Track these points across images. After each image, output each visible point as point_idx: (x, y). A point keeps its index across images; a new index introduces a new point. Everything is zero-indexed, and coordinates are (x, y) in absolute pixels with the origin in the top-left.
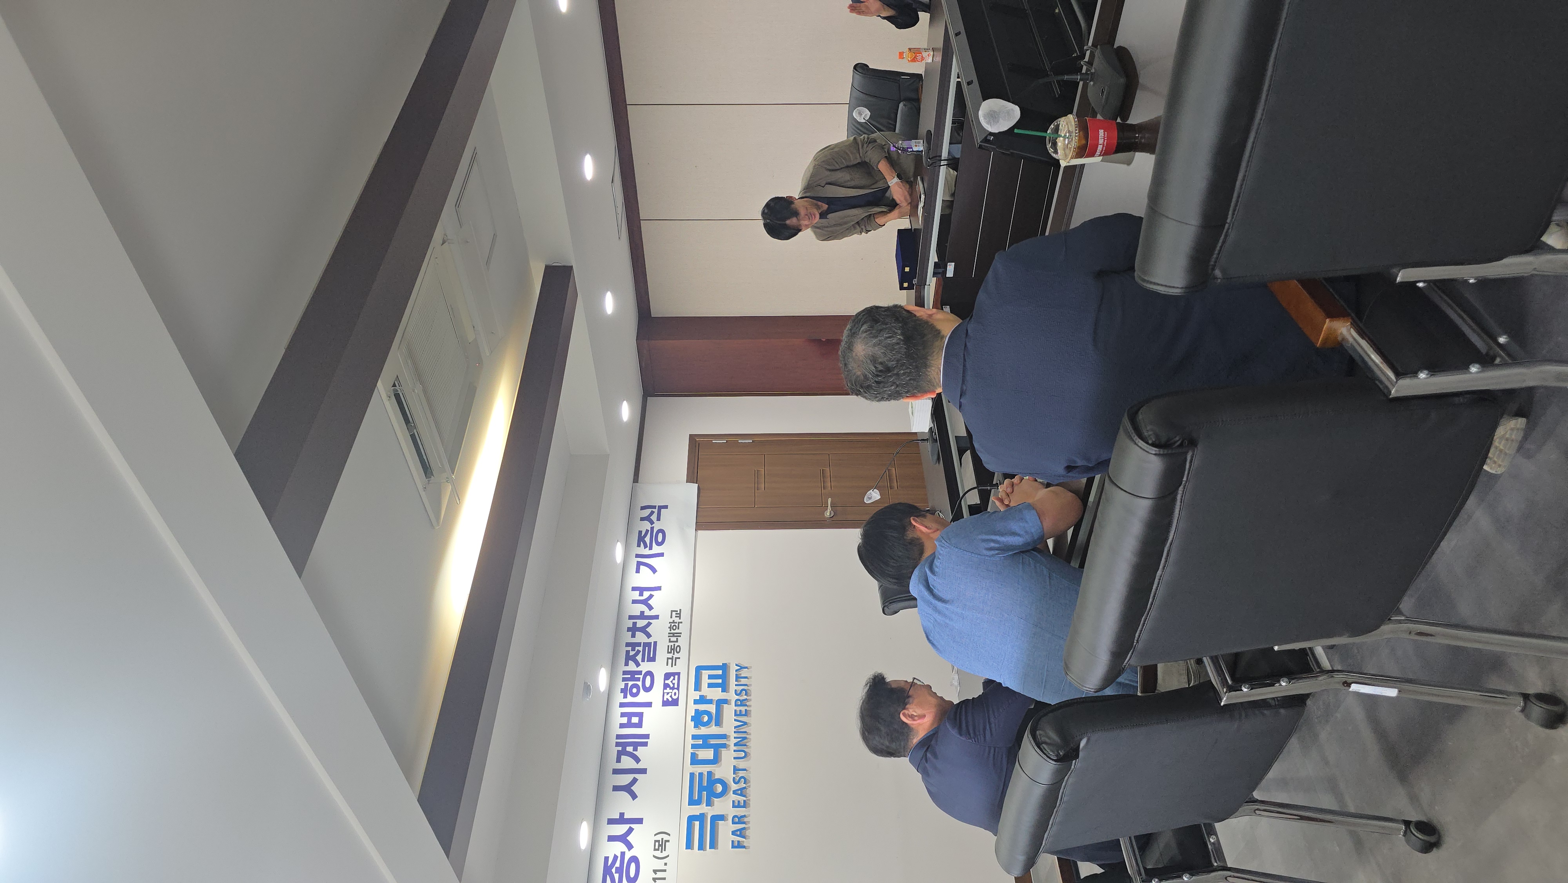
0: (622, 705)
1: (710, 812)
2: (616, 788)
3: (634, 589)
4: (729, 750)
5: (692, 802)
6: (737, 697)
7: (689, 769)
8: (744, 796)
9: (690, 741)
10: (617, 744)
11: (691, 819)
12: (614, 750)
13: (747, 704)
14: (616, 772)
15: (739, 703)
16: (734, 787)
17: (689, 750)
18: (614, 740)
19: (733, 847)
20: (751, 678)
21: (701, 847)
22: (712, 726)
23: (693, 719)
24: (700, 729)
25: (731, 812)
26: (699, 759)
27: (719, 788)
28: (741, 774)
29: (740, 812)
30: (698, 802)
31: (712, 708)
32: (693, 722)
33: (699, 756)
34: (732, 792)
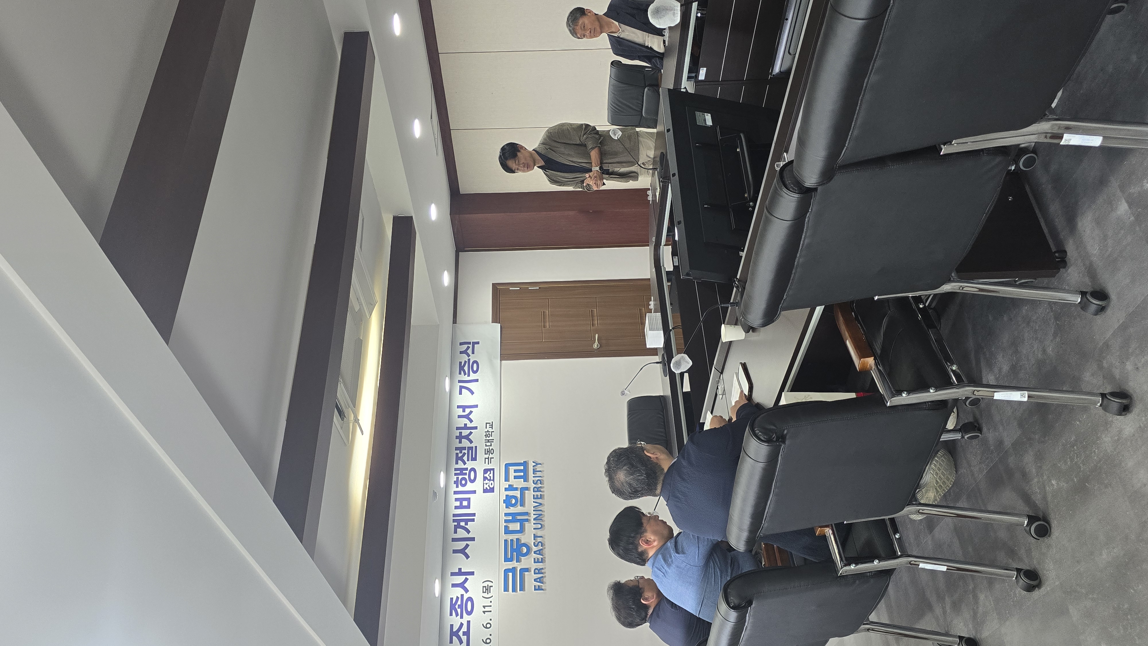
0: (456, 493)
1: (519, 566)
2: (455, 551)
3: (459, 407)
4: (530, 523)
5: (506, 560)
6: (535, 486)
7: (504, 537)
8: (542, 555)
9: (503, 518)
10: (454, 521)
11: (506, 571)
12: (452, 525)
13: (542, 490)
14: (454, 540)
15: (536, 489)
16: (535, 549)
17: (503, 524)
18: (451, 519)
19: (535, 590)
20: (543, 471)
21: (514, 590)
22: (518, 506)
23: (504, 501)
24: (510, 509)
25: (534, 566)
26: (510, 530)
27: (525, 550)
28: (539, 540)
29: (540, 565)
30: (511, 560)
31: (517, 494)
32: (505, 504)
33: (510, 528)
34: (533, 552)
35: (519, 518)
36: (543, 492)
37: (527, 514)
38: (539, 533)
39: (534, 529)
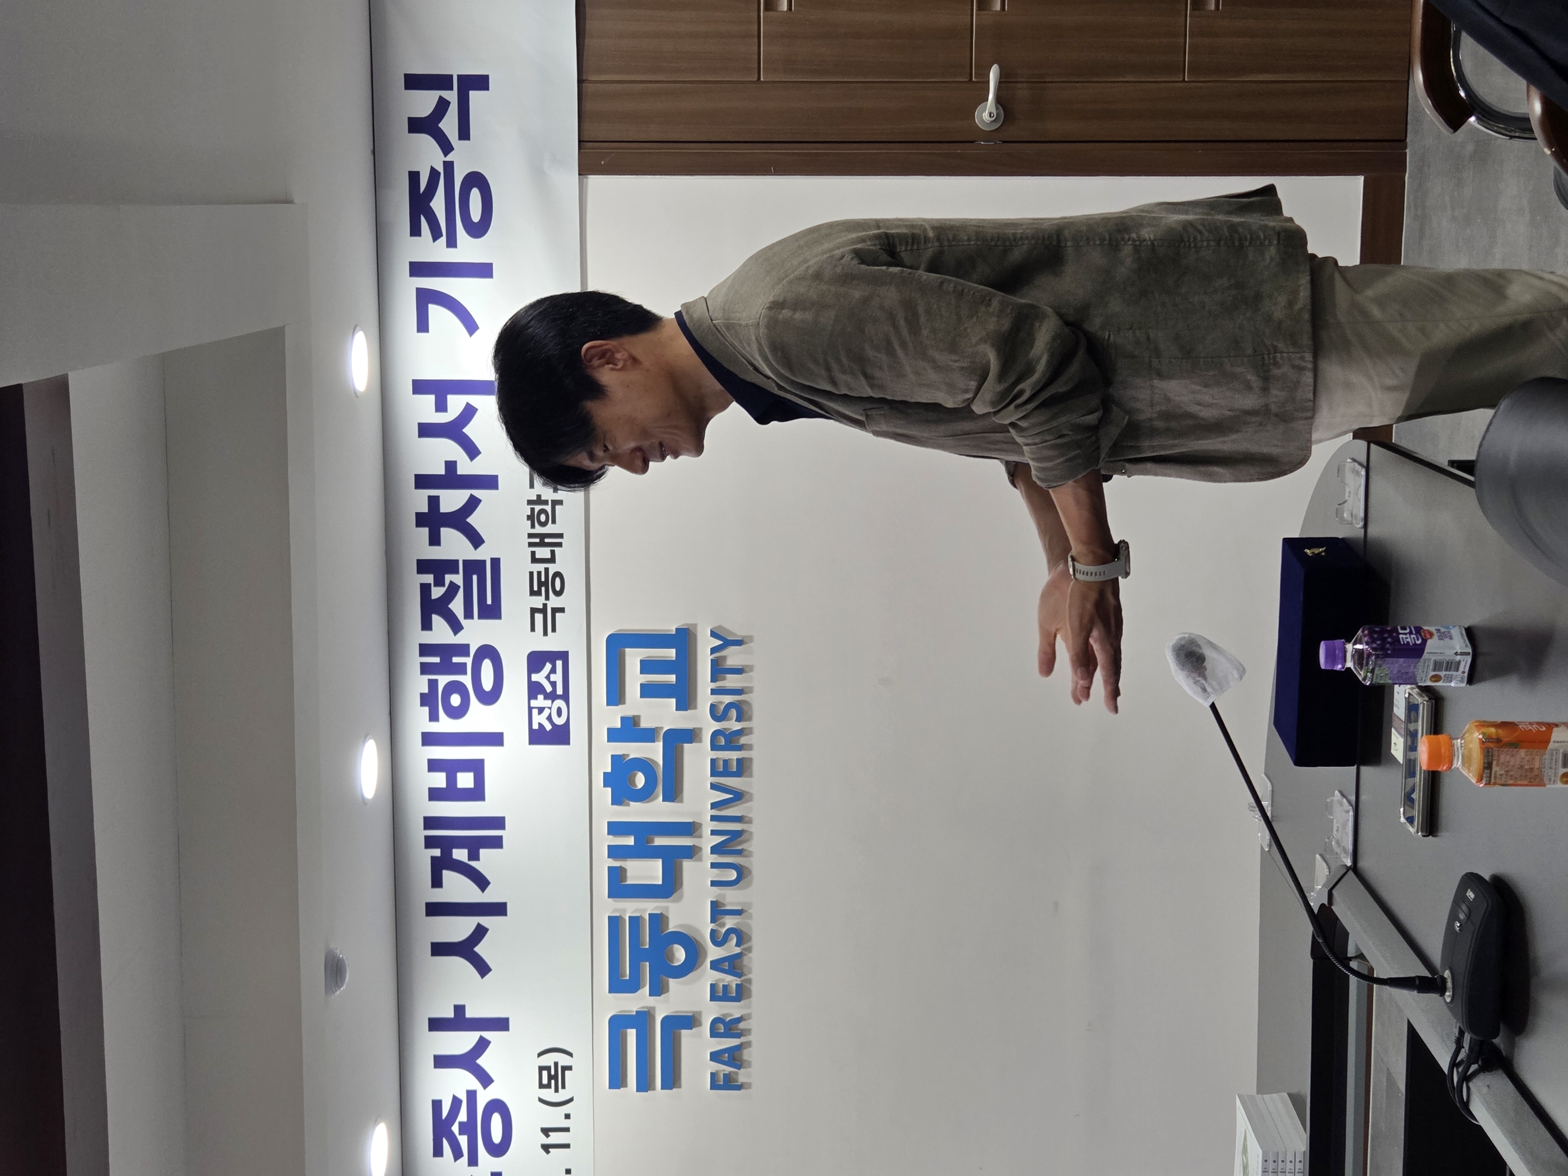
0: (429, 739)
1: (662, 1008)
2: (440, 949)
3: (420, 387)
4: (700, 860)
5: (617, 985)
6: (716, 726)
7: (607, 907)
8: (739, 975)
9: (604, 840)
10: (430, 842)
11: (618, 1024)
12: (423, 857)
13: (743, 740)
14: (435, 909)
15: (722, 741)
16: (714, 953)
17: (604, 863)
18: (419, 833)
19: (714, 1086)
20: (750, 668)
21: (644, 1084)
22: (656, 798)
23: (608, 780)
24: (628, 805)
25: (711, 1011)
26: (629, 882)
27: (680, 954)
28: (730, 922)
29: (733, 1010)
30: (632, 986)
31: (655, 752)
32: (609, 789)
33: (629, 874)
34: (708, 964)
35: (659, 841)
36: (748, 747)
37: (690, 829)
38: (732, 898)
39: (714, 883)
